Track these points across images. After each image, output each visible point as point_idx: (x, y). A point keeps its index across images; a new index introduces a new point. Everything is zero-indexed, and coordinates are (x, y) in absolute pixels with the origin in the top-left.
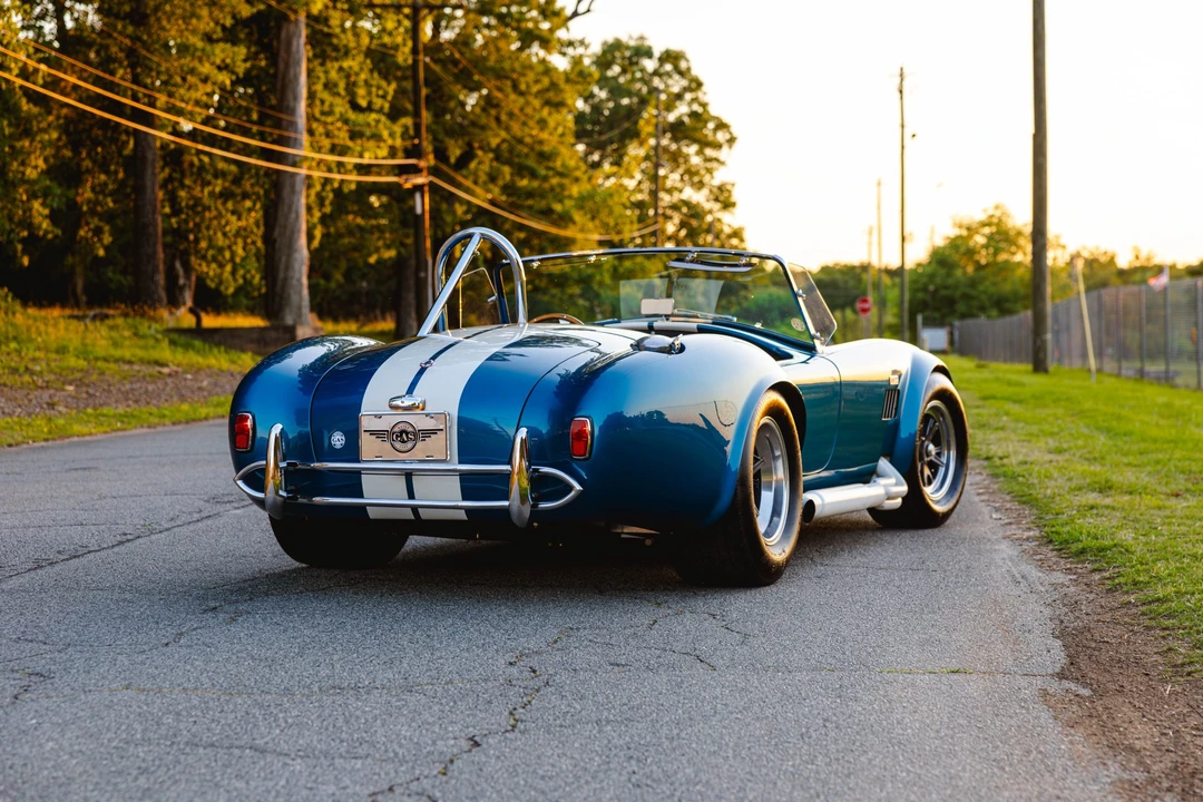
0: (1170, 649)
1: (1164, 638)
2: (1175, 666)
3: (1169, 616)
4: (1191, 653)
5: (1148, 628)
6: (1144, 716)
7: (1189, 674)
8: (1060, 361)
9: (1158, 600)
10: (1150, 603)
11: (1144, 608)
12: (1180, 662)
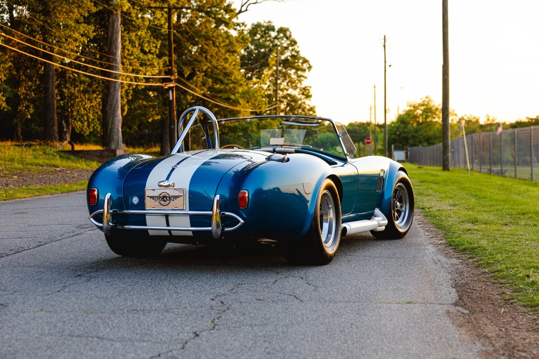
0: (503, 293)
1: (500, 287)
2: (506, 300)
3: (503, 278)
4: (512, 294)
5: (494, 283)
6: (492, 322)
7: (512, 303)
8: (454, 165)
9: (498, 271)
10: (494, 272)
11: (491, 275)
12: (507, 298)
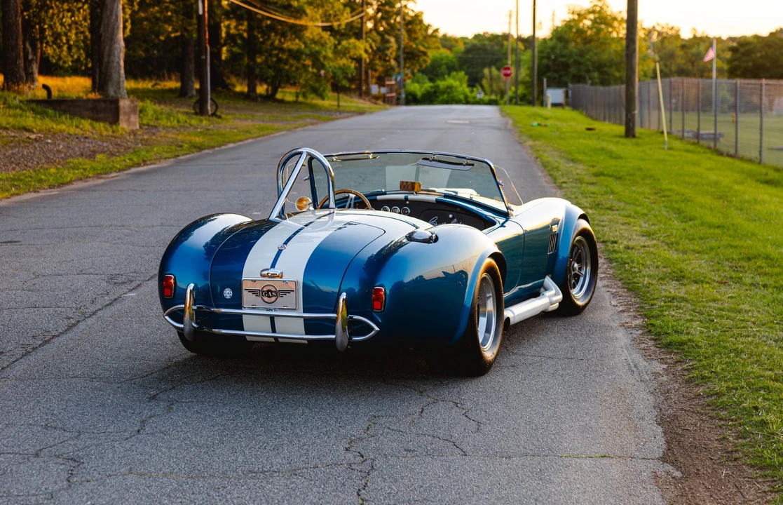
0: (724, 438)
1: (720, 427)
2: (727, 452)
3: (724, 409)
4: (736, 441)
5: (712, 418)
6: (711, 496)
7: (736, 459)
9: (717, 394)
10: (712, 395)
11: (708, 400)
12: (730, 449)
